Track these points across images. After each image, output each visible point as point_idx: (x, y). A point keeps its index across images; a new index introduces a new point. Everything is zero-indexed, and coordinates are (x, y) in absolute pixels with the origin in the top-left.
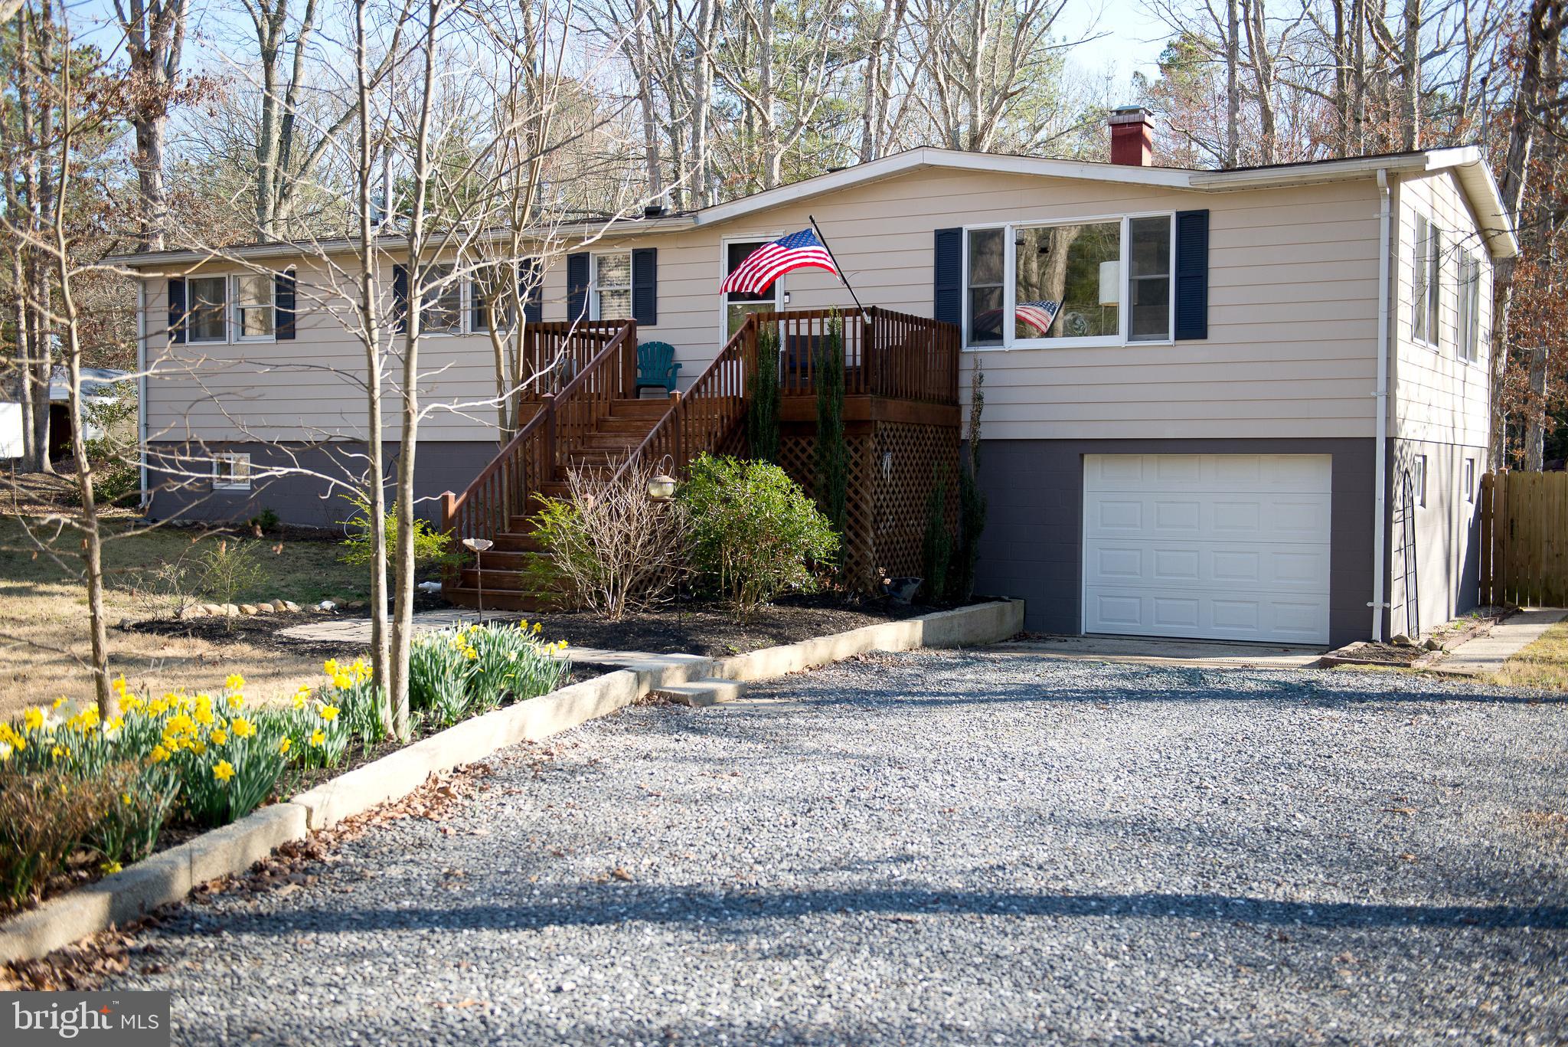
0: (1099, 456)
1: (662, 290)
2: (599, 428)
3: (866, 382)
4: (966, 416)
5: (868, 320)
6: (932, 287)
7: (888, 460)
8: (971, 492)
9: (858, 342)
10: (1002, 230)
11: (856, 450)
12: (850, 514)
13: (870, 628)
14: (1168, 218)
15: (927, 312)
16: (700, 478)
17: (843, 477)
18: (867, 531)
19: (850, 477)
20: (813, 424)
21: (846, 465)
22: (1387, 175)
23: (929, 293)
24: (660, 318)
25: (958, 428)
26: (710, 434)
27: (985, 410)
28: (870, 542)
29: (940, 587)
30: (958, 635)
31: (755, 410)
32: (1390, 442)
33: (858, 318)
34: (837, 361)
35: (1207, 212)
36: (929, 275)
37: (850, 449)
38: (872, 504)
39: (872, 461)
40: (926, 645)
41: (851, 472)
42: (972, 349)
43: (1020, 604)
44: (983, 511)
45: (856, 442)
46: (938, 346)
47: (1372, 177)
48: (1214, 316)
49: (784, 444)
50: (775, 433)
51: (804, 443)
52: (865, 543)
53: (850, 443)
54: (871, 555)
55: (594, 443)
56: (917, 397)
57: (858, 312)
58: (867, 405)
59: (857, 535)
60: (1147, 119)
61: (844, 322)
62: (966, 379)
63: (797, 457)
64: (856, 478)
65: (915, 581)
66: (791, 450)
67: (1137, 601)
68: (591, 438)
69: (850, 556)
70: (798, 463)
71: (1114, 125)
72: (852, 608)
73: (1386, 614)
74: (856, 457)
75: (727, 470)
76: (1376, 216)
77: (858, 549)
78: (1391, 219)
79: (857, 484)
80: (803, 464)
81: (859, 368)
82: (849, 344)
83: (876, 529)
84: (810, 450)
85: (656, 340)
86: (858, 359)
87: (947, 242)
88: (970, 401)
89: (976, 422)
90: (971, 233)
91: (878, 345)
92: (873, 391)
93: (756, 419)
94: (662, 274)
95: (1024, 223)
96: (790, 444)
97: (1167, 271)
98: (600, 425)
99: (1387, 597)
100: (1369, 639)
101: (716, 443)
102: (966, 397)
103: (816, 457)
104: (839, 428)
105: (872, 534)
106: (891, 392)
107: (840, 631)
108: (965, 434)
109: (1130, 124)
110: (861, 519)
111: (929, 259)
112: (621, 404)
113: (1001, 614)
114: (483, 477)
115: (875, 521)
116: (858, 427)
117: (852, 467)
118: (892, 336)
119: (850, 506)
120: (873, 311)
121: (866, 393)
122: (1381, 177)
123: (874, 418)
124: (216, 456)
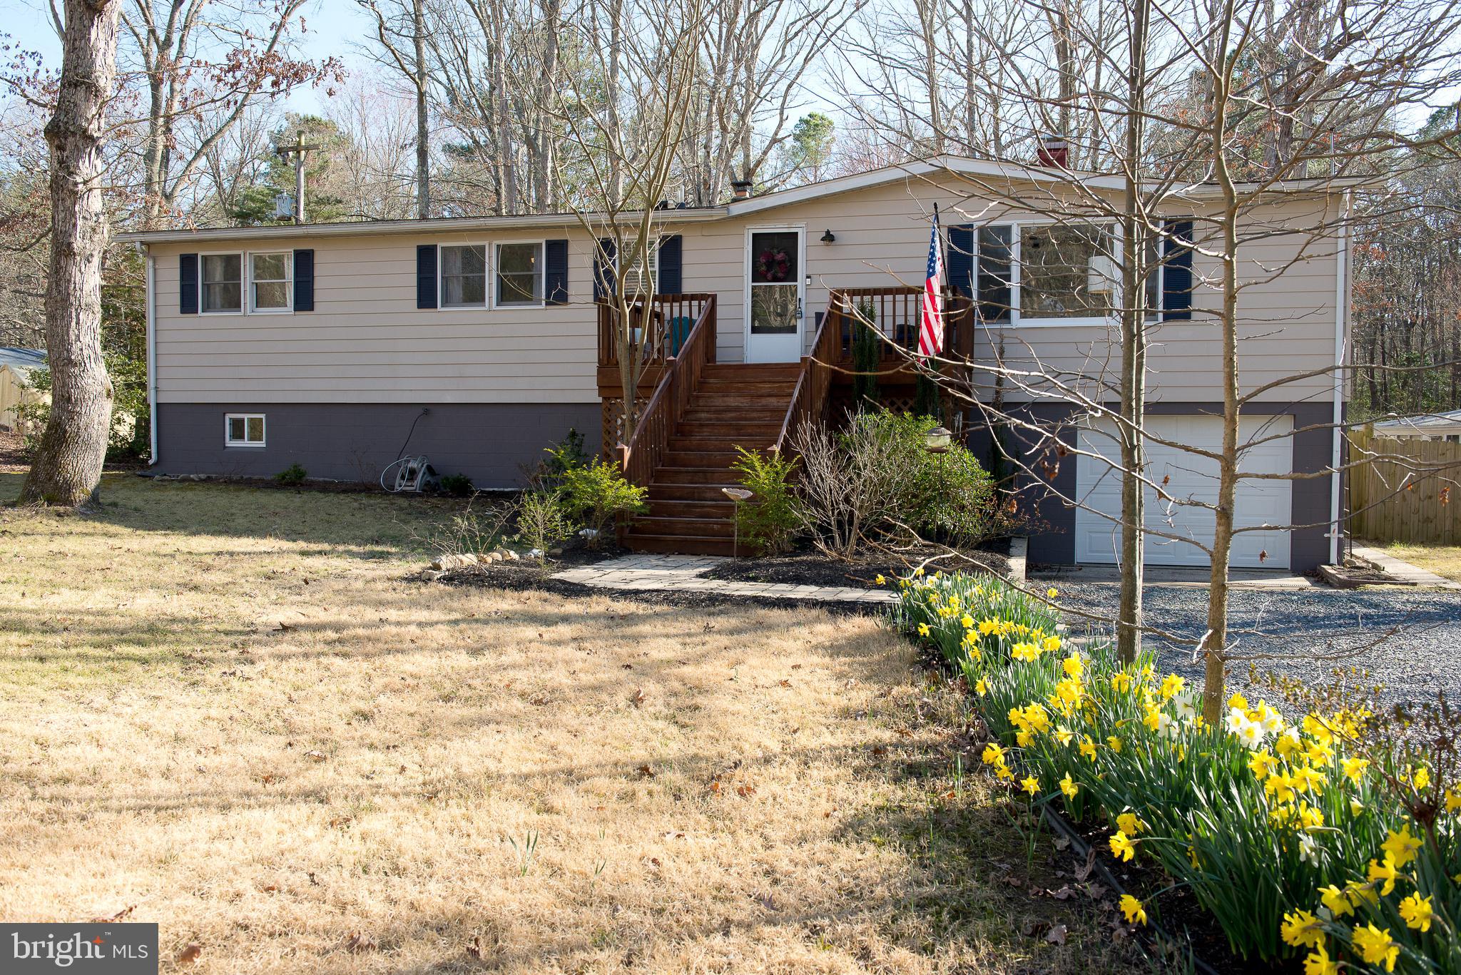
10: (1009, 227)
32: (1344, 405)
48: (1196, 303)
73: (1340, 542)
87: (957, 236)
90: (982, 229)
94: (687, 258)
95: (1029, 222)
100: (1327, 563)
109: (1055, 150)
112: (713, 368)
122: (1348, 194)
124: (228, 416)
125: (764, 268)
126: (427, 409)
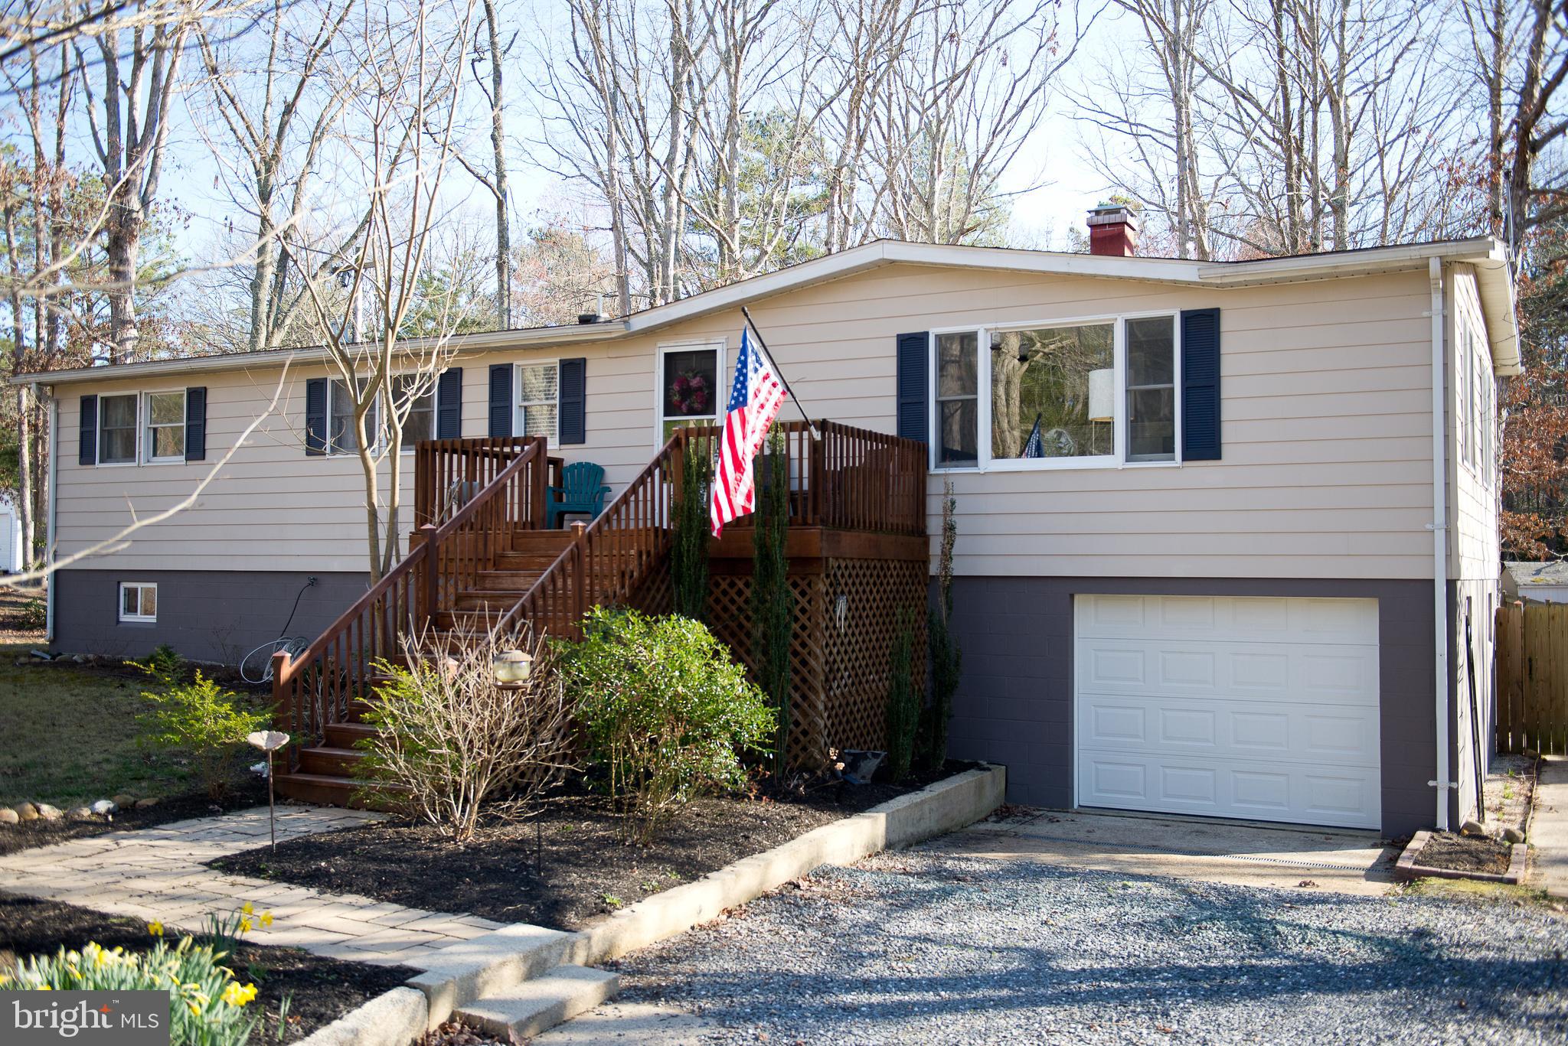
0: (1092, 597)
1: (592, 405)
2: (496, 566)
3: (815, 511)
4: (935, 548)
5: (817, 436)
6: (895, 399)
7: (842, 606)
8: (942, 641)
9: (806, 463)
10: (975, 333)
11: (803, 594)
12: (796, 671)
13: (818, 833)
14: (1171, 319)
15: (888, 426)
16: (595, 638)
17: (787, 626)
18: (816, 693)
19: (795, 626)
20: (749, 561)
21: (790, 611)
22: (1442, 265)
23: (891, 406)
24: (589, 436)
25: (925, 562)
26: (623, 574)
27: (958, 541)
28: (821, 707)
29: (906, 761)
30: (930, 823)
31: (680, 544)
32: (1451, 585)
33: (805, 434)
34: (778, 485)
35: (1218, 310)
36: (891, 386)
37: (795, 593)
38: (822, 660)
39: (823, 607)
40: (889, 846)
41: (796, 619)
42: (941, 471)
43: (1000, 772)
44: (957, 664)
45: (803, 584)
46: (902, 467)
47: (1422, 269)
48: (1229, 433)
49: (717, 585)
50: (703, 573)
51: (740, 584)
52: (813, 706)
53: (795, 585)
54: (822, 723)
55: (488, 584)
56: (878, 527)
57: (805, 426)
58: (816, 539)
59: (804, 697)
60: (1130, 220)
61: (788, 437)
62: (935, 506)
63: (733, 601)
64: (803, 628)
65: (876, 756)
66: (725, 593)
67: (1140, 769)
68: (484, 577)
69: (797, 724)
70: (734, 608)
71: (1092, 226)
72: (796, 800)
73: (1453, 796)
74: (803, 602)
75: (631, 626)
76: (1425, 314)
77: (805, 715)
78: (1445, 317)
79: (805, 635)
80: (739, 609)
81: (805, 493)
82: (795, 464)
83: (827, 691)
84: (748, 593)
85: (584, 461)
86: (806, 482)
87: (911, 348)
88: (940, 532)
89: (947, 556)
90: (938, 337)
91: (830, 465)
92: (823, 522)
93: (680, 556)
94: (592, 386)
95: (1000, 325)
96: (724, 585)
97: (1171, 380)
98: (498, 562)
99: (1453, 775)
100: (1432, 827)
101: (632, 586)
102: (935, 526)
103: (755, 603)
104: (782, 568)
105: (823, 697)
106: (846, 523)
107: (775, 844)
108: (934, 569)
109: (1110, 225)
110: (810, 678)
111: (891, 367)
112: (525, 535)
113: (980, 787)
114: (335, 631)
115: (827, 680)
116: (804, 565)
117: (799, 614)
118: (845, 456)
119: (796, 662)
120: (823, 425)
121: (814, 524)
122: (1435, 267)
123: (824, 554)
124: (124, 585)
125: (676, 398)
126: (315, 579)
